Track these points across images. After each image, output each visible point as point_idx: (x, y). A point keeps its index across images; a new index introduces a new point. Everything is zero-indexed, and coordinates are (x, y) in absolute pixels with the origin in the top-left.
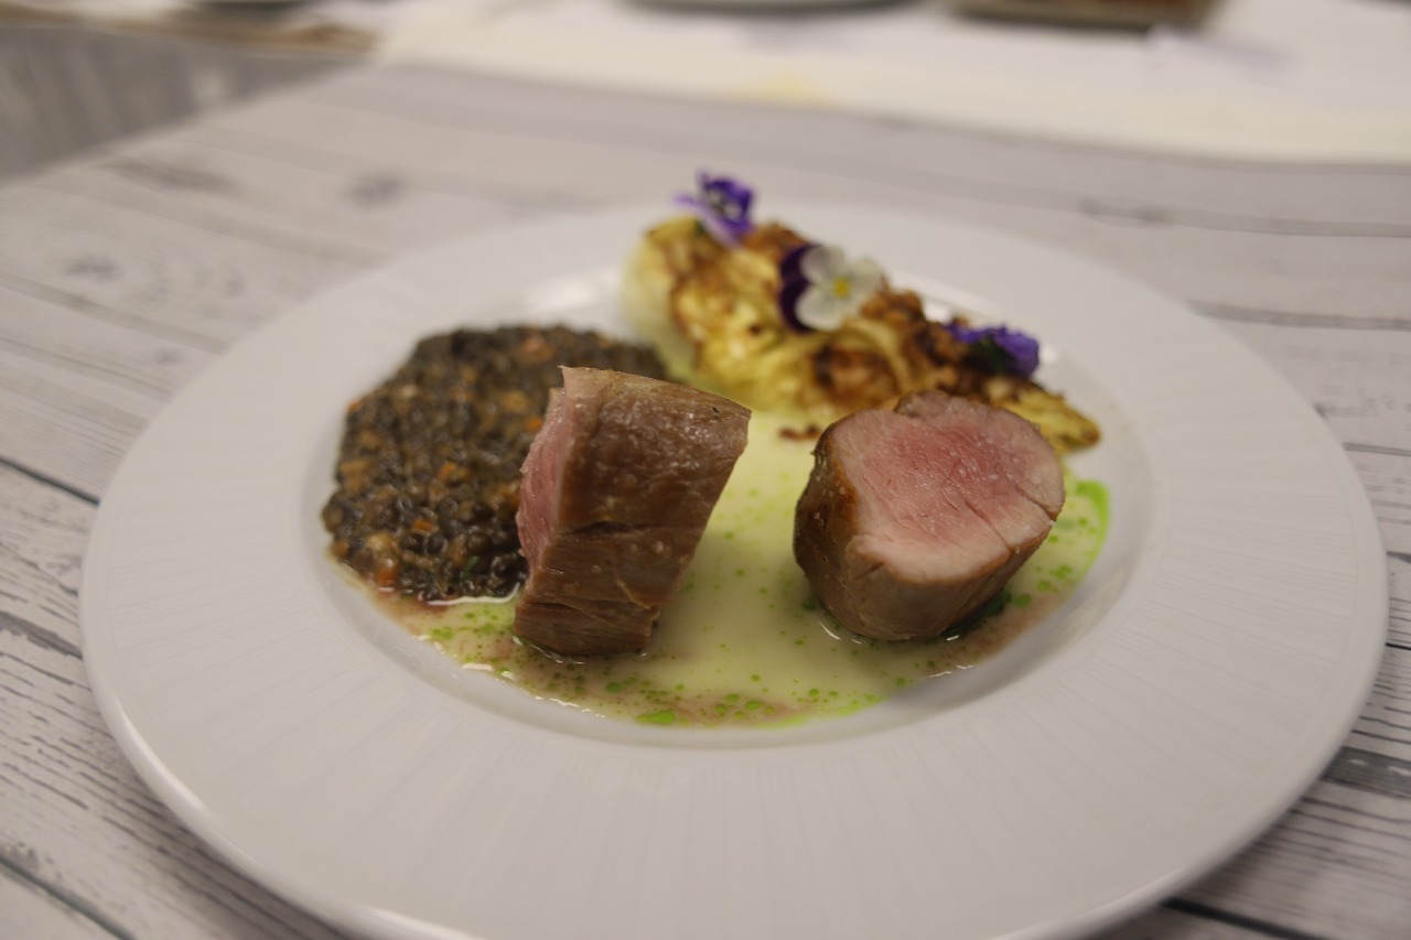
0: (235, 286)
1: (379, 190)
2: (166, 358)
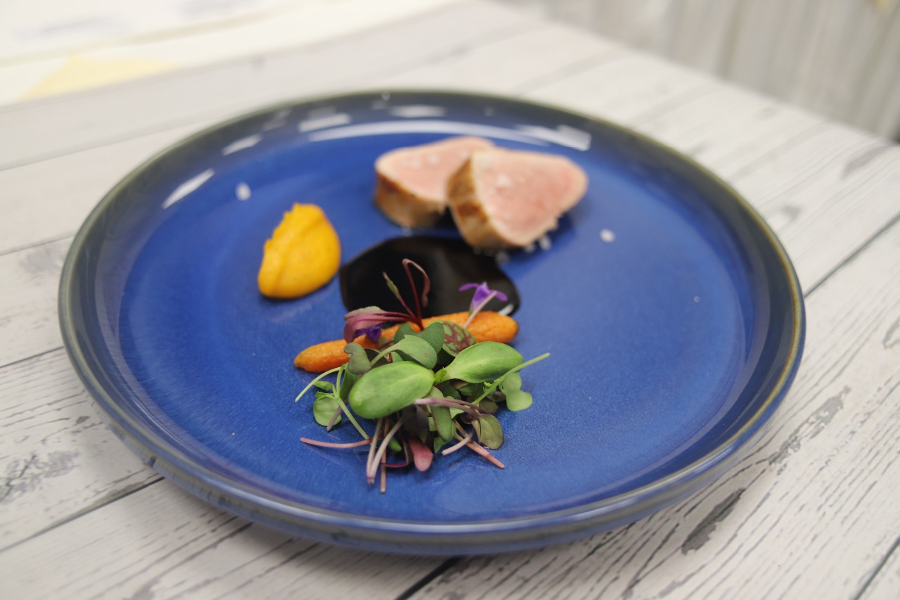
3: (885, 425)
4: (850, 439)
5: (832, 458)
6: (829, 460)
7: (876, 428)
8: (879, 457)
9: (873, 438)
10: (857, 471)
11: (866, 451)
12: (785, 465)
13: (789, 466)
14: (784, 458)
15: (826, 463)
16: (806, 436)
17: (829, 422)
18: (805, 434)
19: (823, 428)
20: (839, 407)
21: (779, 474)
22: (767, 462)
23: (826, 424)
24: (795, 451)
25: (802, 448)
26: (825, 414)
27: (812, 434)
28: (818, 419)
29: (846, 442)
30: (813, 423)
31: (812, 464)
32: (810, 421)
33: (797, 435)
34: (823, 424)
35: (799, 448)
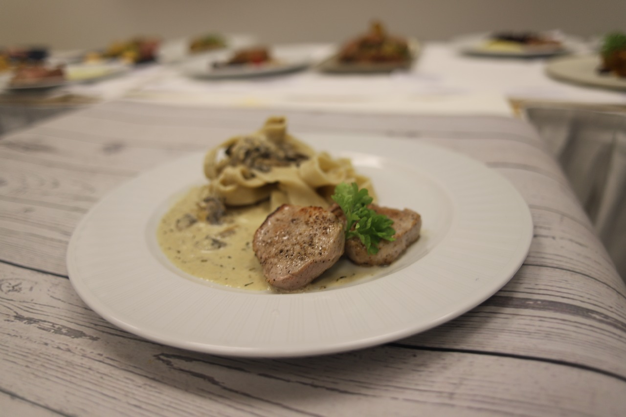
0: (56, 184)
1: (114, 147)
2: (27, 211)
3: (57, 359)
4: (39, 343)
5: (19, 337)
6: (17, 336)
7: (53, 354)
8: (21, 357)
9: (40, 353)
10: (6, 348)
11: (27, 351)
12: (12, 321)
13: (11, 323)
14: (20, 320)
15: (14, 336)
16: (40, 325)
17: (56, 333)
18: (41, 325)
19: (50, 331)
20: (73, 336)
21: (5, 320)
22: (15, 315)
23: (53, 332)
24: (25, 323)
25: (28, 325)
26: (64, 331)
27: (43, 327)
28: (59, 328)
29: (35, 342)
30: (54, 327)
31: (14, 330)
32: (55, 325)
33: (40, 322)
34: (53, 331)
35: (28, 324)
